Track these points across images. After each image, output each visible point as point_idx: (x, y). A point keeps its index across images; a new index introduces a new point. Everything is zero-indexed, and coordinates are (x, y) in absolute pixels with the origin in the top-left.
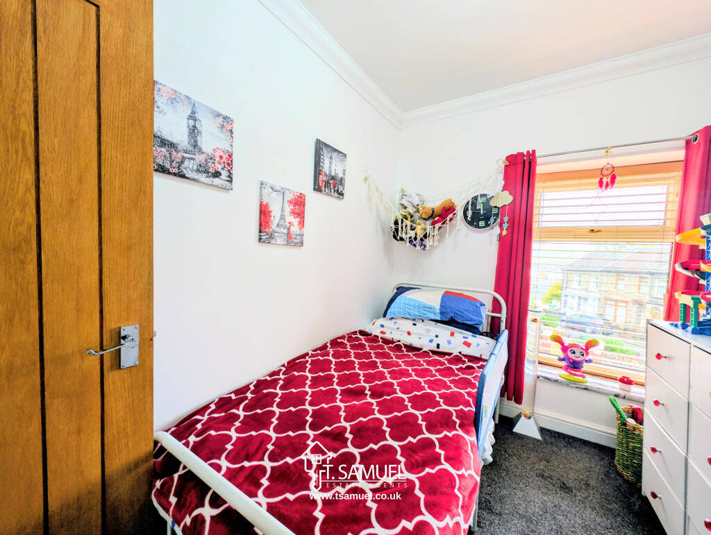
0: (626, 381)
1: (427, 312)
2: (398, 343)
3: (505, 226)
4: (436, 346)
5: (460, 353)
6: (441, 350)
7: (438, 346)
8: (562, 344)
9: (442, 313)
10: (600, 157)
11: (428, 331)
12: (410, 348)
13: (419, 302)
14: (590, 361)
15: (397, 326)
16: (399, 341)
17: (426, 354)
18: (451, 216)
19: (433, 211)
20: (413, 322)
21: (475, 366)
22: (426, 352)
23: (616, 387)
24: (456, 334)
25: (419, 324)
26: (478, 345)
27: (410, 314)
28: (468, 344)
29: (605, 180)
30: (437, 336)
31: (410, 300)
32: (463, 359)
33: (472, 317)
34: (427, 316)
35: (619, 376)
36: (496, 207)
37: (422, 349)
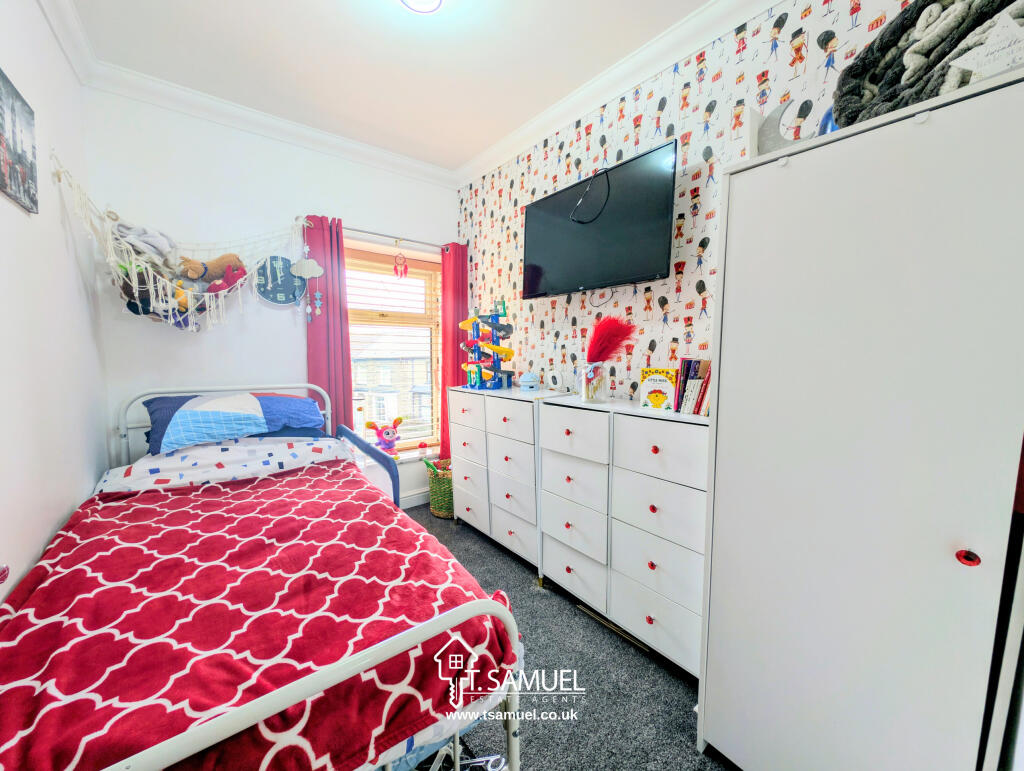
0: (423, 446)
1: (244, 426)
2: (207, 486)
3: (318, 303)
4: (278, 466)
5: (313, 463)
6: (286, 469)
7: (281, 465)
8: (376, 429)
9: (269, 422)
10: (391, 245)
11: (252, 452)
12: (235, 484)
13: (223, 413)
14: (398, 438)
15: (188, 462)
16: (208, 482)
17: (265, 482)
18: (241, 281)
19: (206, 269)
20: (220, 447)
21: (339, 469)
22: (265, 479)
23: (416, 454)
24: (295, 444)
25: (233, 447)
26: (330, 447)
27: (213, 437)
28: (319, 451)
29: (399, 268)
30: (270, 455)
31: (205, 414)
32: (322, 467)
33: (312, 417)
34: (245, 431)
35: (418, 444)
36: (301, 278)
37: (257, 478)
